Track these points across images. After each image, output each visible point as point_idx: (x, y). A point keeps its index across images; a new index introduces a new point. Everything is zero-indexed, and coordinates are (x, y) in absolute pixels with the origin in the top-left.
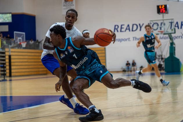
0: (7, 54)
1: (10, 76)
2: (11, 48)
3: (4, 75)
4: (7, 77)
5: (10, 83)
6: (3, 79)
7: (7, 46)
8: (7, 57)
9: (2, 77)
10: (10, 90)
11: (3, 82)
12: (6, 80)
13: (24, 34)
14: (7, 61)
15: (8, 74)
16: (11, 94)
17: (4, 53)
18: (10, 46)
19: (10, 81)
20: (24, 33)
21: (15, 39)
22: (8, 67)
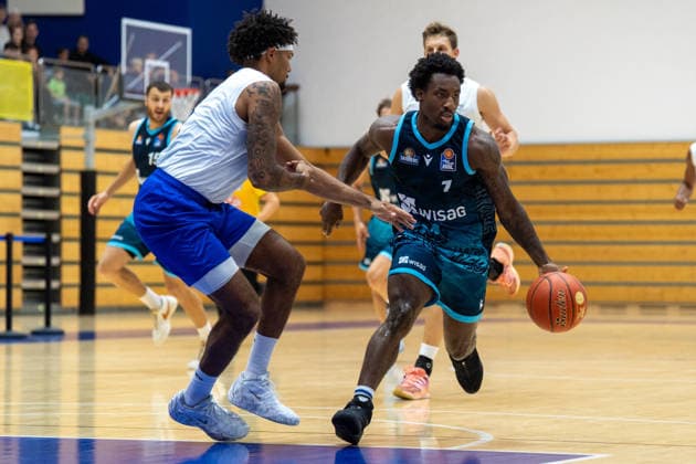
0: (70, 160)
1: (87, 306)
2: (98, 124)
3: (49, 298)
4: (67, 312)
5: (82, 351)
6: (39, 323)
7: (72, 110)
8: (71, 183)
9: (35, 314)
10: (82, 400)
11: (40, 346)
12: (59, 334)
13: (184, 37)
14: (71, 206)
15: (71, 297)
16: (85, 424)
17: (48, 156)
18: (92, 113)
19: (88, 343)
20: (187, 32)
21: (124, 68)
22: (71, 251)
